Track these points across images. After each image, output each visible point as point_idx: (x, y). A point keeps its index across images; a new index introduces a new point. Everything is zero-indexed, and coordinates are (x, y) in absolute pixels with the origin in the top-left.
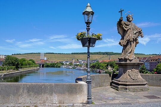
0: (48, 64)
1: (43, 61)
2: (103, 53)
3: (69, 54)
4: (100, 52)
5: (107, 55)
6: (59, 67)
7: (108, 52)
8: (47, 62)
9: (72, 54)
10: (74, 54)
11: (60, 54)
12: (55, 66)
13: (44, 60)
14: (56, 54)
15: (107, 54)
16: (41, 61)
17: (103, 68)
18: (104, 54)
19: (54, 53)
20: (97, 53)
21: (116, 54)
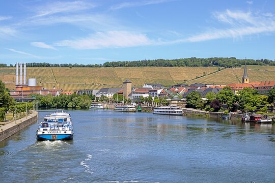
0: (44, 100)
1: (24, 89)
2: (205, 60)
3: (97, 66)
4: (193, 59)
5: (216, 68)
6: (84, 108)
7: (221, 59)
8: (41, 93)
9: (107, 65)
10: (114, 65)
11: (70, 66)
12: (70, 105)
13: (27, 86)
14: (56, 66)
15: (216, 64)
16: (20, 89)
17: (255, 107)
18: (206, 63)
19: (48, 65)
20: (186, 63)
21: (244, 64)
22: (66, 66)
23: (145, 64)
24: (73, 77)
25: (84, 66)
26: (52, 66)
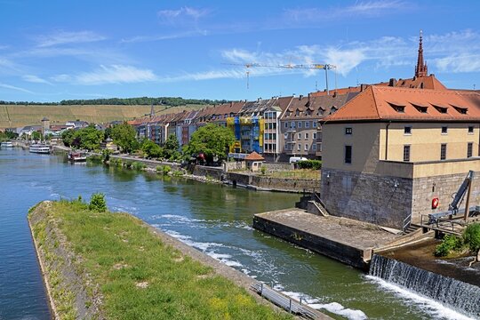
2: (155, 100)
3: (54, 104)
4: (145, 99)
5: (164, 107)
7: (169, 98)
9: (63, 103)
10: (70, 103)
11: (26, 104)
14: (12, 103)
15: (165, 103)
17: (94, 145)
18: (156, 102)
19: (3, 103)
20: (137, 102)
21: (188, 103)
22: (22, 104)
23: (101, 102)
24: (27, 115)
25: (41, 104)
26: (7, 104)
